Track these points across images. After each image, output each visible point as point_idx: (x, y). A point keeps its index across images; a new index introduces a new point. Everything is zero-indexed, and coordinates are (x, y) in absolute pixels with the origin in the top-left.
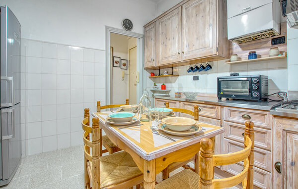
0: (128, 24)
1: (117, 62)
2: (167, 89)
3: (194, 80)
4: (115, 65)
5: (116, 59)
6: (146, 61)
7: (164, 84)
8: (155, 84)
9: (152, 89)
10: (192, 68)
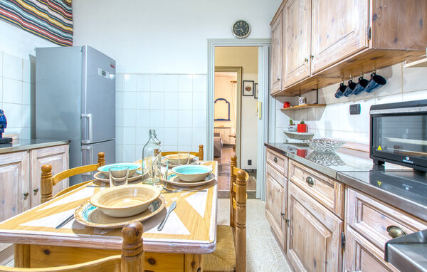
0: (242, 29)
1: (248, 89)
2: (310, 132)
3: (351, 113)
4: (246, 93)
5: (247, 85)
6: (272, 82)
7: (302, 123)
8: (291, 121)
9: (287, 130)
10: (342, 88)
